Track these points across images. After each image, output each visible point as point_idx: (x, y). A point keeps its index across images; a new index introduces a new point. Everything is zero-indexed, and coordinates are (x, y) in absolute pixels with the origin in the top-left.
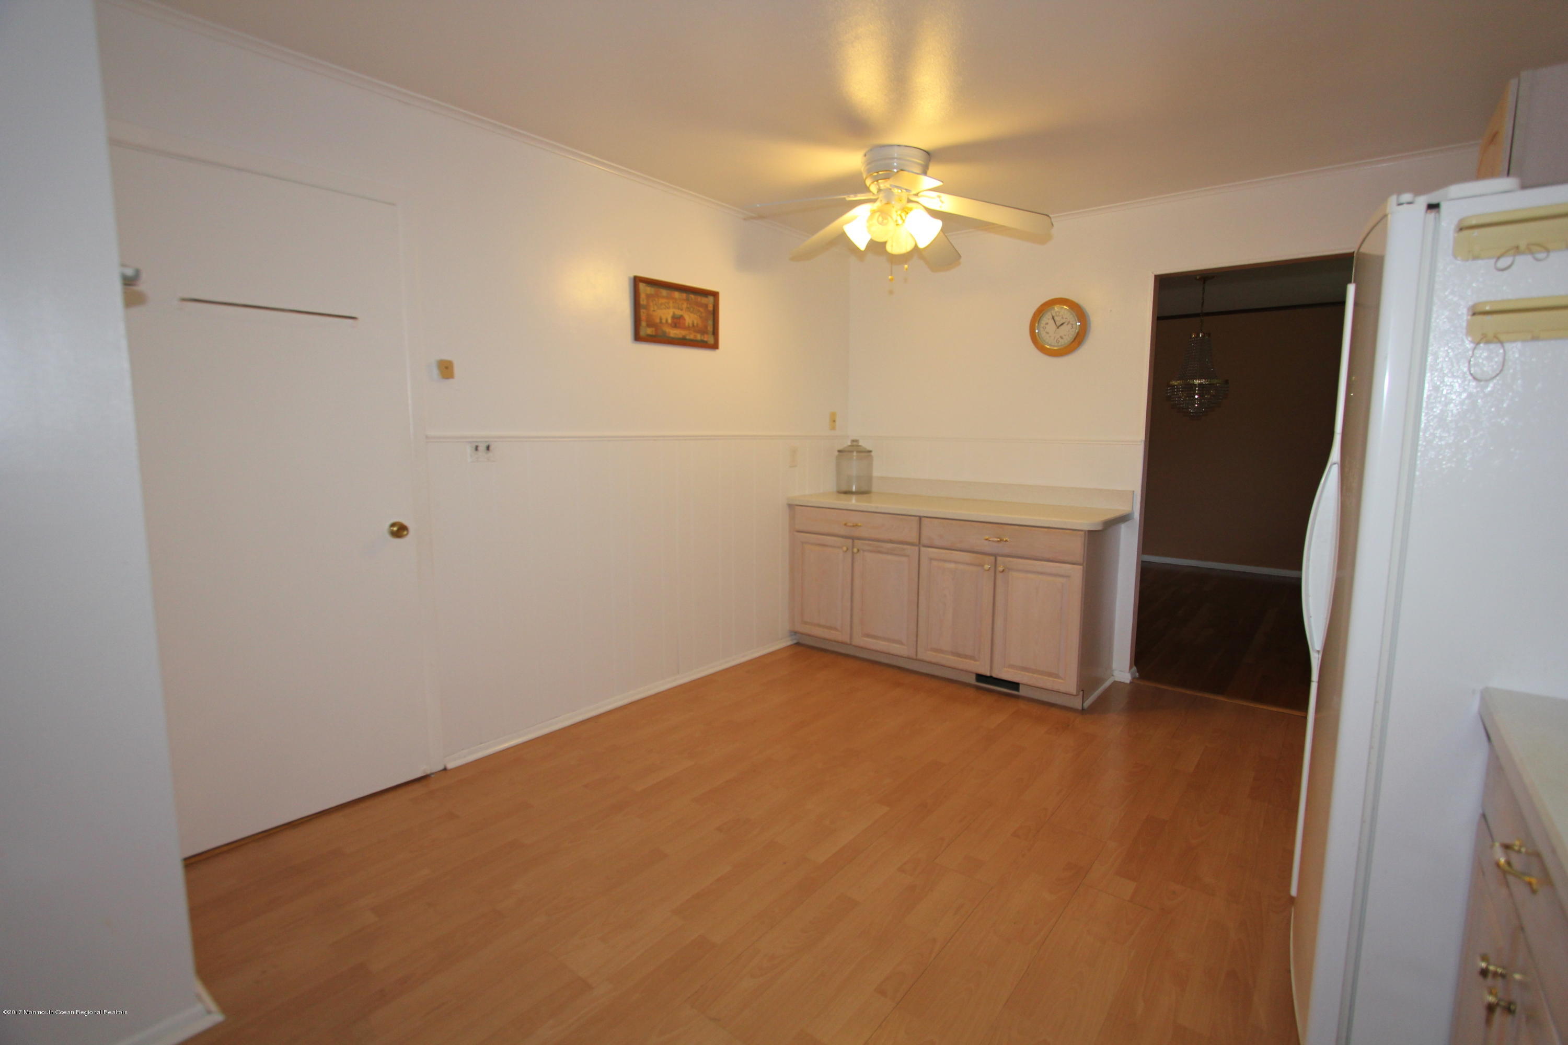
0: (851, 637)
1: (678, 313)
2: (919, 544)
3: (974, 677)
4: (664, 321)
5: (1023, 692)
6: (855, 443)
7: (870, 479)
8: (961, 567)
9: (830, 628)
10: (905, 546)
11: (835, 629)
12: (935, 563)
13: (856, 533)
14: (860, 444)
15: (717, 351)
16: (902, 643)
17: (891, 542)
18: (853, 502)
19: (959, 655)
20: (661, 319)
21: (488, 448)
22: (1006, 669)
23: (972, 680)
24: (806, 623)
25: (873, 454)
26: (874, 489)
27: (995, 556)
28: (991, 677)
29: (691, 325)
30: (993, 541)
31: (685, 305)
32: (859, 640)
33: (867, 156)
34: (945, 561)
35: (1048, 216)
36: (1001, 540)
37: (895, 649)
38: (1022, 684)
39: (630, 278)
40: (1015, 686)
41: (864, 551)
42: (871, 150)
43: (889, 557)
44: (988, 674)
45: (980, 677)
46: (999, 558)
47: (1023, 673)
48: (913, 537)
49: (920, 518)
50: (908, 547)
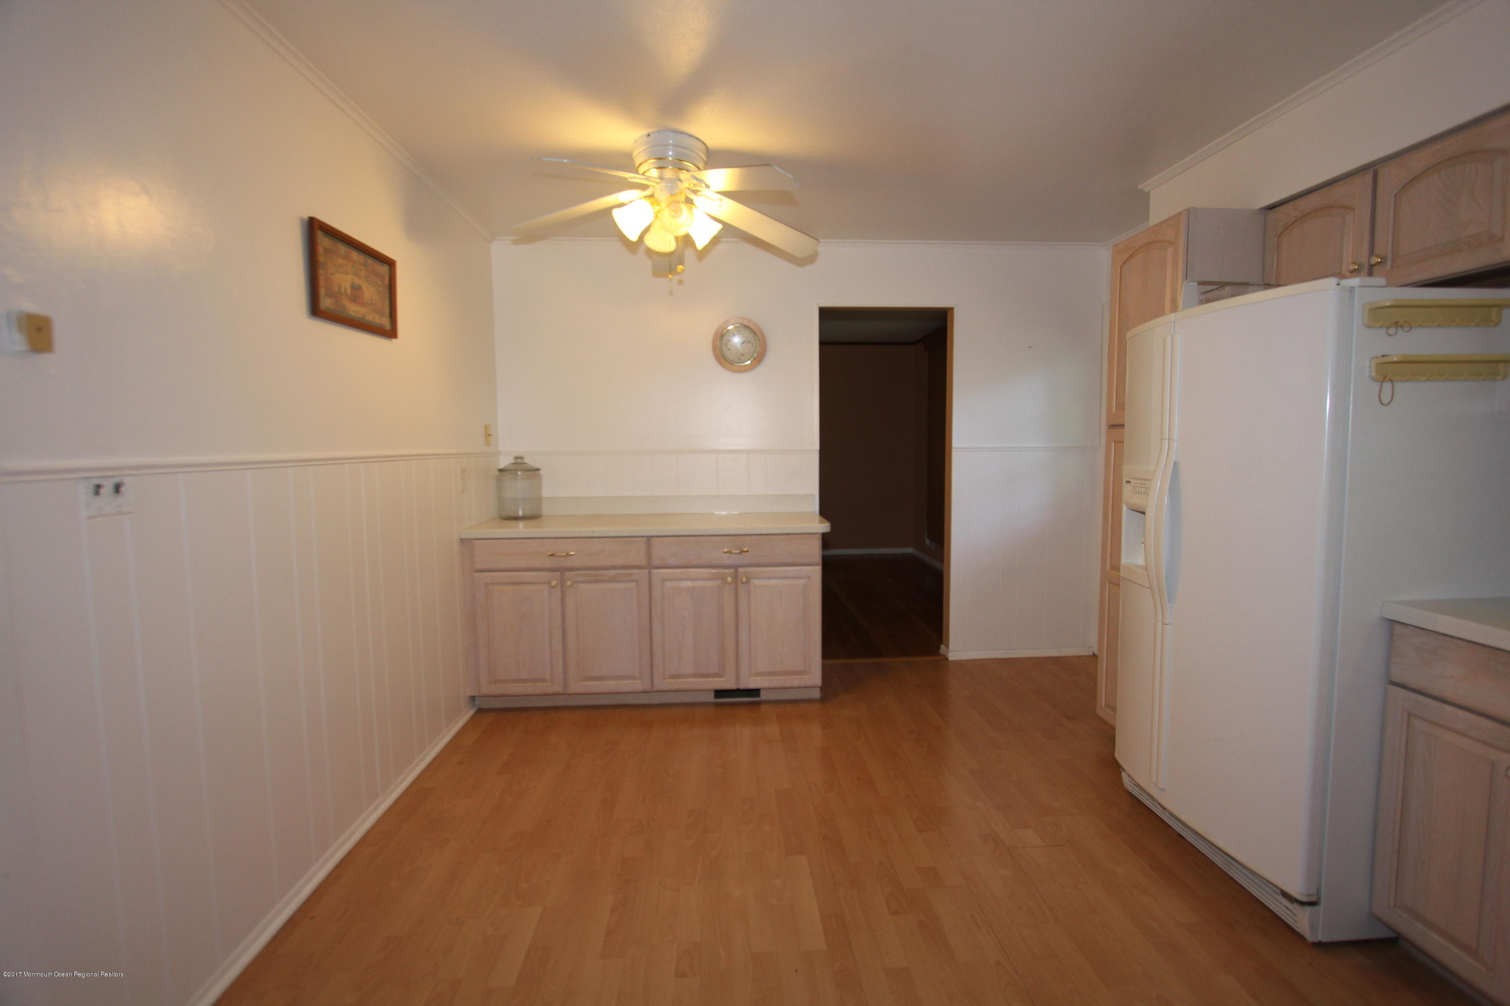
0: (566, 683)
1: (358, 282)
2: (650, 566)
3: (712, 694)
4: (343, 291)
5: (764, 696)
6: (519, 461)
7: (539, 500)
8: (699, 584)
9: (537, 680)
10: (633, 571)
11: (544, 680)
12: (668, 584)
13: (568, 563)
14: (525, 461)
15: (394, 340)
16: (632, 677)
17: (613, 568)
18: (521, 529)
19: (702, 676)
20: (340, 287)
21: (117, 488)
22: (752, 678)
23: (711, 698)
24: (497, 682)
25: (541, 472)
26: (546, 510)
27: (735, 567)
28: (738, 690)
29: (369, 302)
30: (735, 554)
31: (363, 273)
32: (574, 688)
33: (650, 138)
34: (680, 580)
35: (817, 240)
36: (742, 552)
37: (626, 685)
38: (763, 689)
39: (302, 220)
40: (755, 692)
41: (577, 582)
42: (658, 132)
43: (612, 585)
44: (735, 687)
45: (719, 693)
46: (741, 570)
47: (770, 678)
48: (641, 560)
49: (649, 538)
50: (636, 571)
